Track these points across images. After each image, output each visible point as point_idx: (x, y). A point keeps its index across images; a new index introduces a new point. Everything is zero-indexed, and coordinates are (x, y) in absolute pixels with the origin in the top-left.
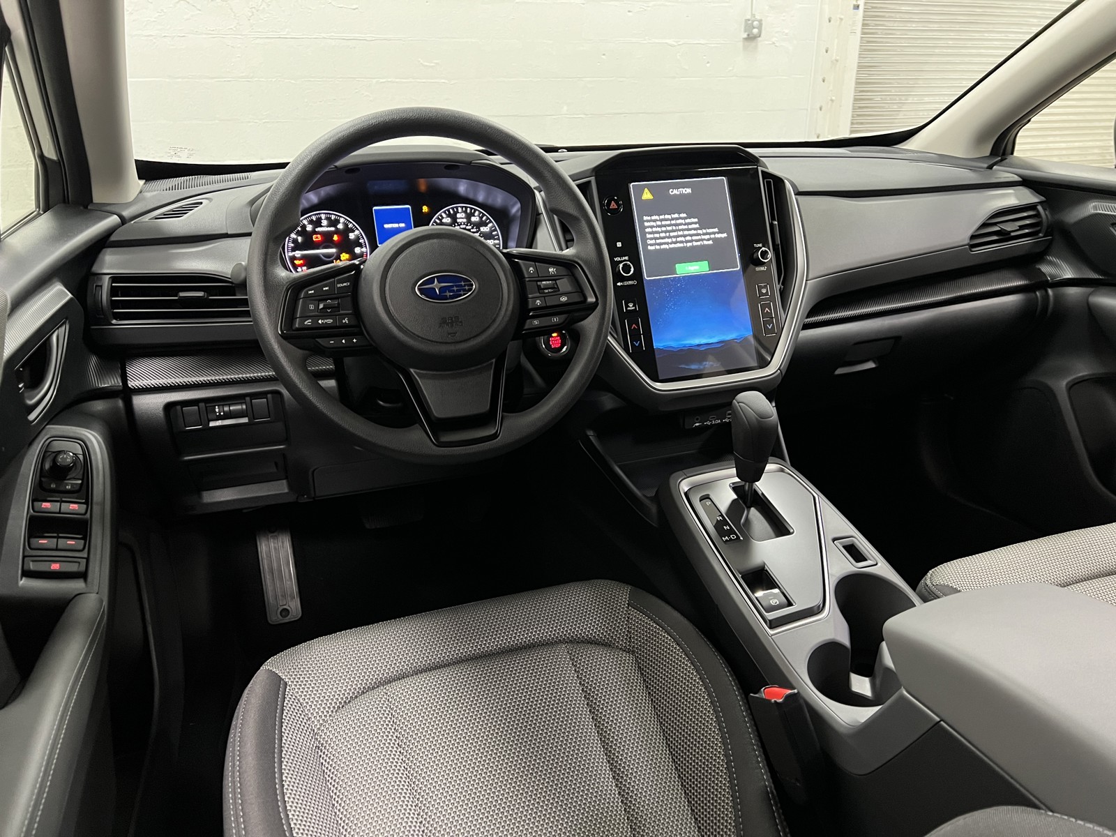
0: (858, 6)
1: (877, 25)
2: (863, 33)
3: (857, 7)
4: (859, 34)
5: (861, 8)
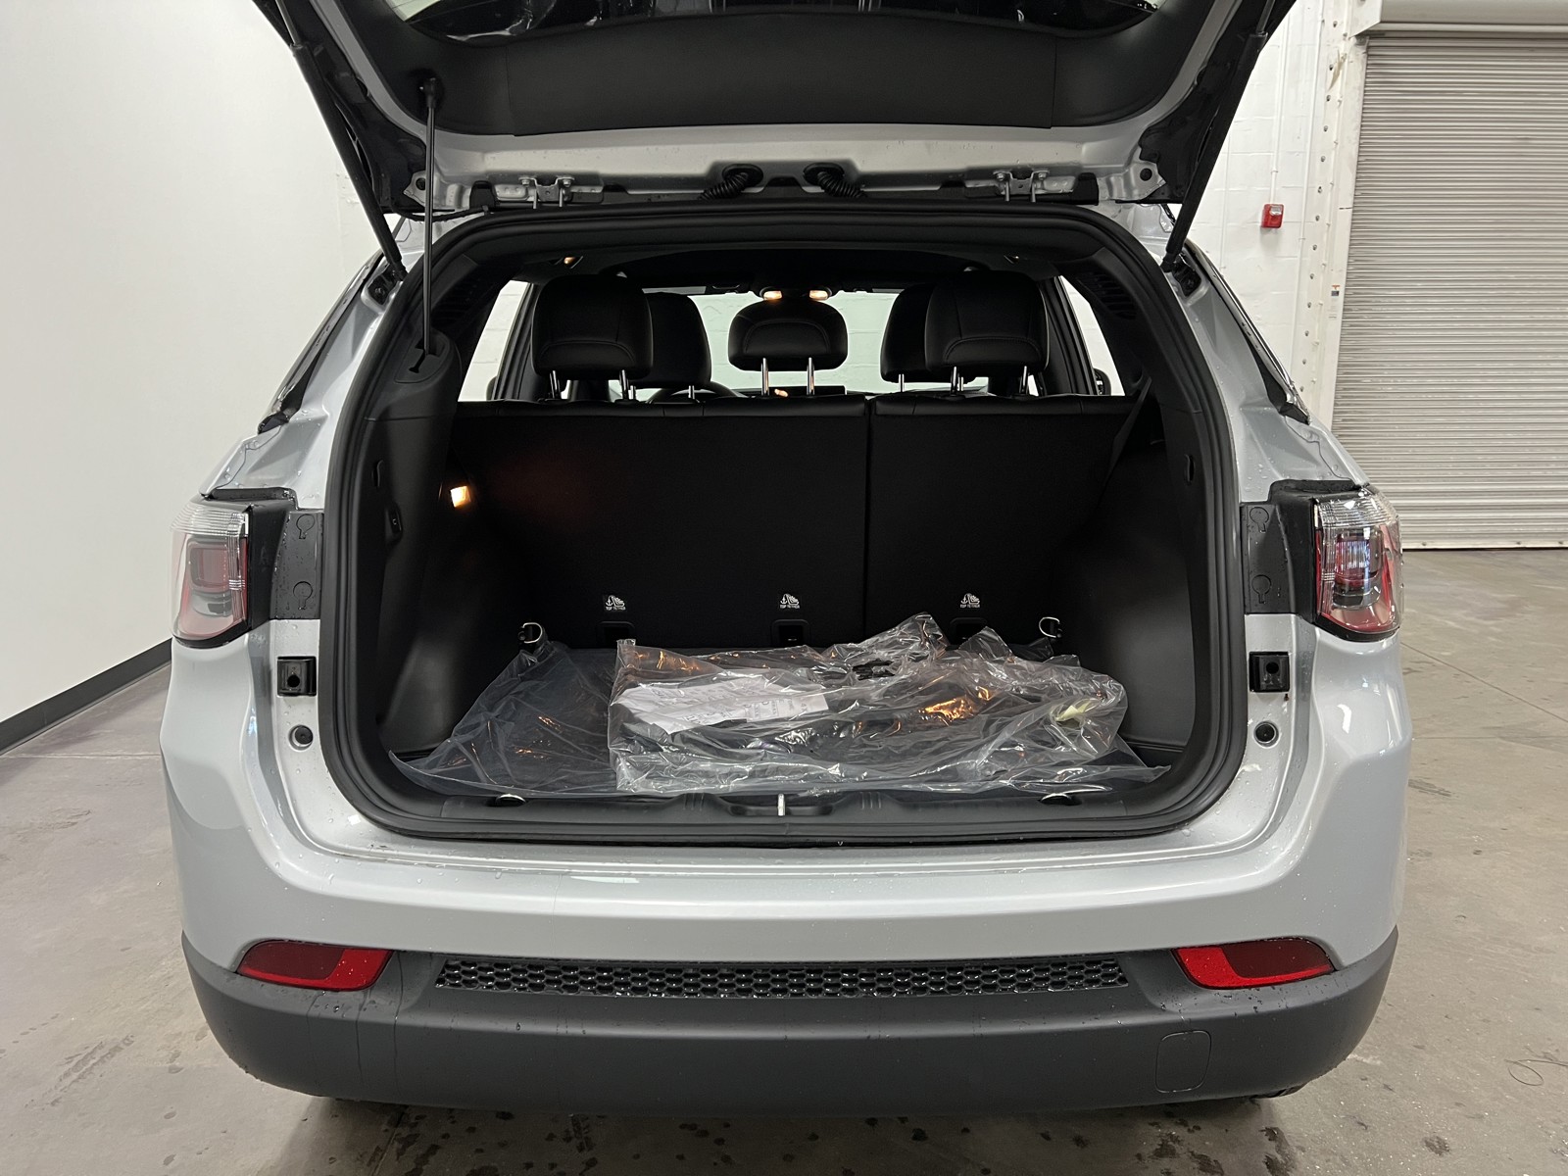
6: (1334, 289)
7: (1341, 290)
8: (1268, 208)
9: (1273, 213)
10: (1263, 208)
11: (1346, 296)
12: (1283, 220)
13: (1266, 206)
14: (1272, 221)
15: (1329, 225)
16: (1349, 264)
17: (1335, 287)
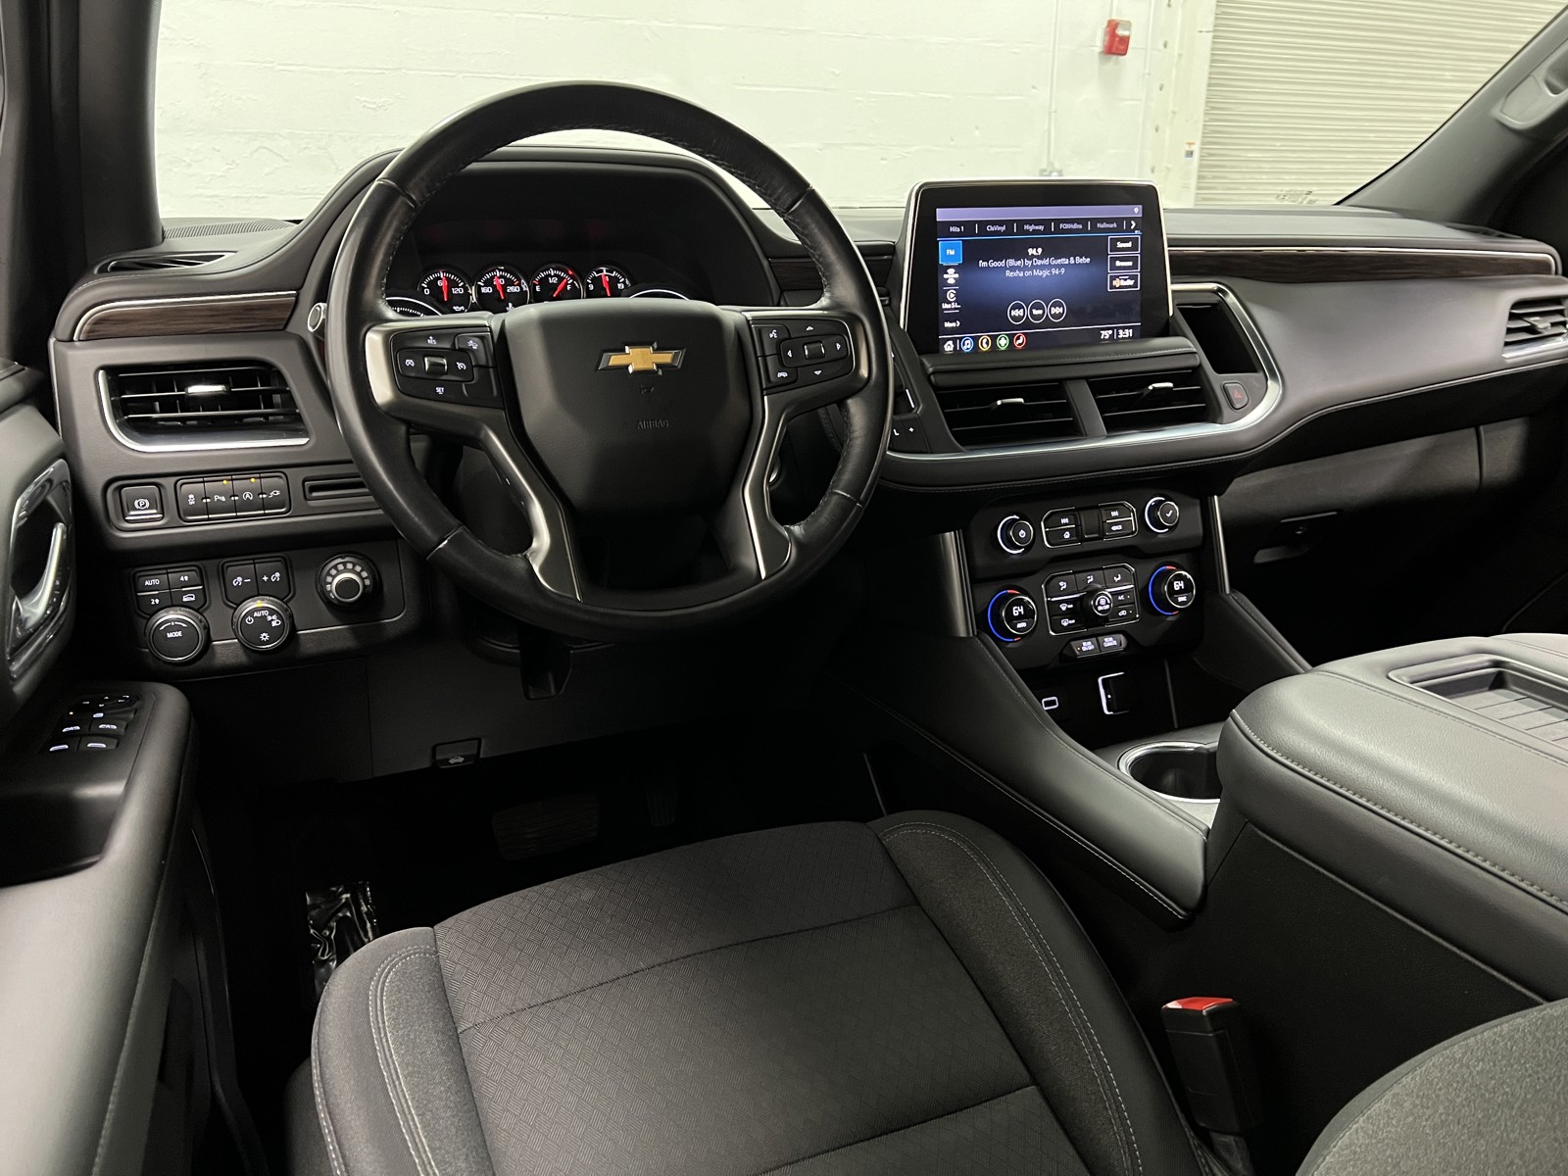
0: (1192, 153)
1: (1215, 177)
2: (1199, 188)
3: (1190, 154)
4: (1193, 190)
5: (1196, 155)
6: (1187, 148)
7: (1196, 148)
8: (1113, 26)
9: (1121, 32)
10: (1105, 25)
11: (1202, 157)
12: (1131, 44)
13: (1110, 22)
14: (1116, 45)
15: (1180, 56)
16: (1206, 114)
17: (1190, 144)
